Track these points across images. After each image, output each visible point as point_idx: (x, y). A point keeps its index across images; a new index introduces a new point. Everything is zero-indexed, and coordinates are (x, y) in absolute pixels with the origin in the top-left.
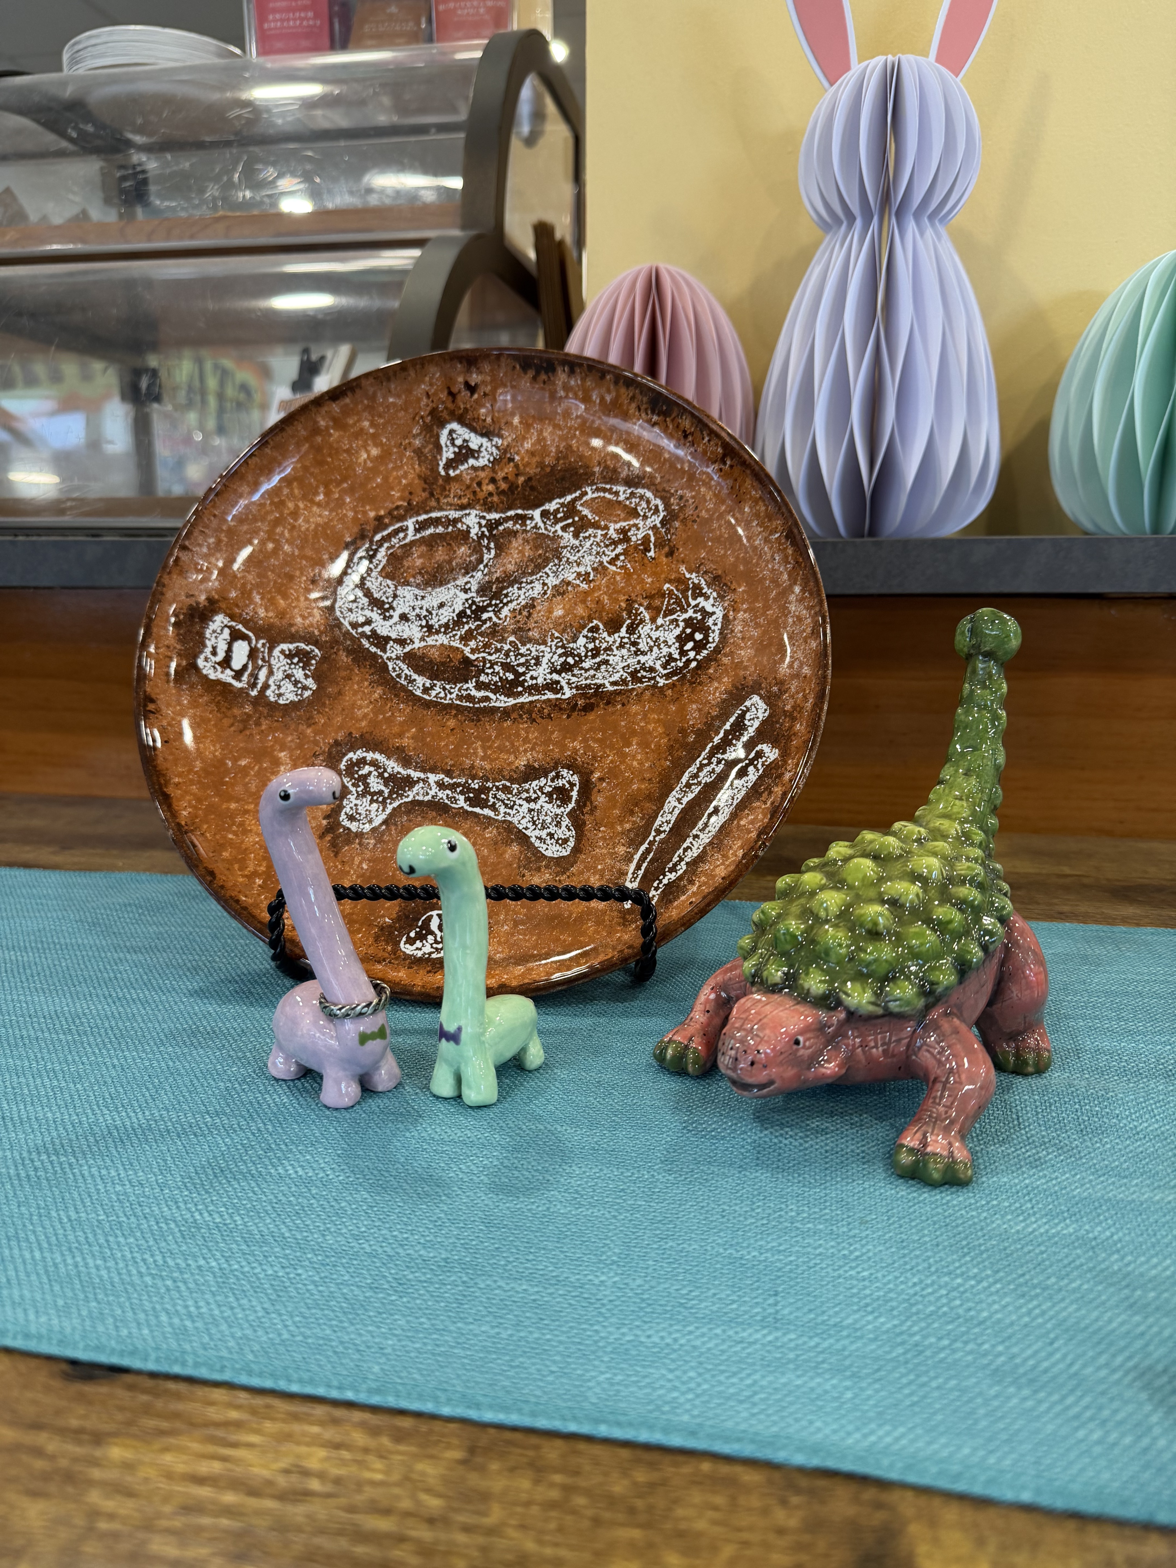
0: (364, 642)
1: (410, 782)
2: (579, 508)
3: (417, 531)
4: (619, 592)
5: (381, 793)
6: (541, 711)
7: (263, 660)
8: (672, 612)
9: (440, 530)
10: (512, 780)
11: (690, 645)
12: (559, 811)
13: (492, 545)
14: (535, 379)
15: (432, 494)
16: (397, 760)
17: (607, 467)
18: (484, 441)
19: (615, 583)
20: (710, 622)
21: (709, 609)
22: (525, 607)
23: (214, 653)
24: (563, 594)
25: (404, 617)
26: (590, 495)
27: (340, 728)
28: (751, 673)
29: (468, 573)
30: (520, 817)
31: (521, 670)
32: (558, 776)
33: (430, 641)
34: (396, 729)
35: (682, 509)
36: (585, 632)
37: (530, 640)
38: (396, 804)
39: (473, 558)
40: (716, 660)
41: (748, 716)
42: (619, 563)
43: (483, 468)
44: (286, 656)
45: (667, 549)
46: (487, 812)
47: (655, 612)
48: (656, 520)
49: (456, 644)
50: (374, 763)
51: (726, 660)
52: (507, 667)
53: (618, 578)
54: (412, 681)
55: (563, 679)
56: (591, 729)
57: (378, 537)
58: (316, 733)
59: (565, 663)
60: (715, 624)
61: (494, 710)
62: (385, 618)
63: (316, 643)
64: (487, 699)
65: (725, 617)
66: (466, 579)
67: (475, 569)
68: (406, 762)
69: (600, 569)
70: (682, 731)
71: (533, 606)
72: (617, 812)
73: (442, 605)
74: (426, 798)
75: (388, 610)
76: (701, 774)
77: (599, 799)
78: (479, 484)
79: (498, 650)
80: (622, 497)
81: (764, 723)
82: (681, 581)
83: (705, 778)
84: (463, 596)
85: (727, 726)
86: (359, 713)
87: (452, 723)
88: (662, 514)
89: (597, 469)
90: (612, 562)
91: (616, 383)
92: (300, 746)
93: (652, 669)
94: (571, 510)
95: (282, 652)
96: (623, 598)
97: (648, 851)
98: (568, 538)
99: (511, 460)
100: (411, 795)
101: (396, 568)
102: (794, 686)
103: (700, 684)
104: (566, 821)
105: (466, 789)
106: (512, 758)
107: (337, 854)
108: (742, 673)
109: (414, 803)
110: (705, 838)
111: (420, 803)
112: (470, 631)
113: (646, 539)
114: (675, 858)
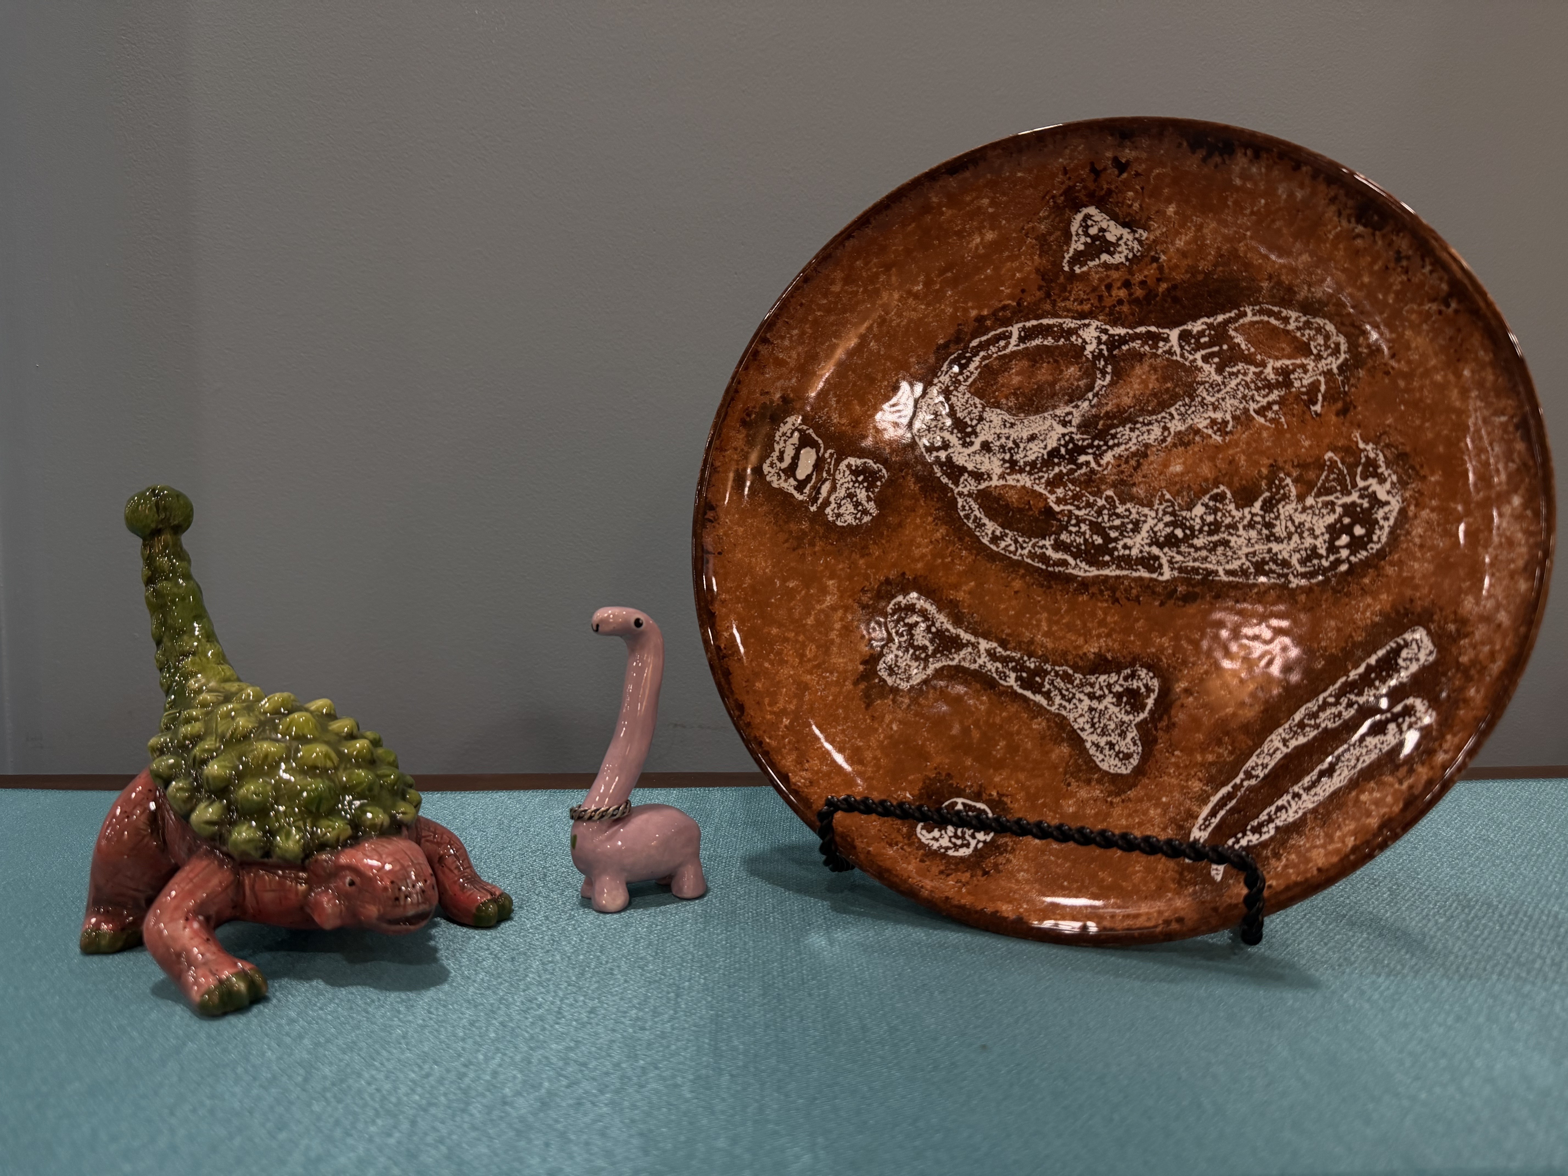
0: (936, 469)
1: (957, 644)
2: (1232, 333)
3: (1021, 340)
4: (1262, 453)
5: (924, 648)
6: (1128, 590)
7: (828, 472)
8: (1329, 491)
9: (1049, 341)
10: (1076, 668)
11: (1344, 539)
12: (1126, 718)
13: (1109, 369)
14: (1204, 160)
15: (1048, 295)
16: (948, 615)
17: (1279, 283)
18: (1125, 232)
19: (1259, 440)
20: (1380, 514)
21: (1382, 496)
22: (1134, 454)
23: (781, 459)
24: (1186, 445)
25: (986, 447)
26: (1250, 318)
27: (894, 565)
28: (1423, 596)
29: (1071, 401)
30: (1078, 715)
31: (1113, 534)
32: (1133, 676)
33: (1011, 480)
34: (953, 579)
36: (1206, 499)
37: (1132, 498)
38: (939, 665)
39: (1082, 383)
40: (1376, 567)
41: (1404, 653)
42: (1270, 415)
43: (1117, 267)
44: (853, 472)
45: (1340, 405)
46: (1039, 698)
47: (1306, 487)
48: (1334, 364)
49: (1040, 489)
50: (924, 613)
51: (1390, 571)
52: (1096, 528)
53: (1265, 434)
54: (981, 526)
55: (1164, 555)
56: (1185, 625)
57: (975, 343)
58: (869, 566)
59: (1172, 535)
60: (1386, 517)
61: (1071, 578)
62: (965, 445)
63: (885, 462)
64: (1064, 563)
65: (1403, 512)
66: (1068, 409)
67: (1082, 397)
68: (957, 621)
69: (1243, 419)
71: (1146, 456)
72: (1200, 737)
73: (1032, 438)
74: (974, 667)
75: (969, 435)
76: (1322, 715)
77: (1180, 716)
78: (1109, 287)
79: (1089, 505)
80: (1292, 326)
81: (1424, 669)
82: (1350, 452)
83: (1326, 721)
84: (1061, 430)
85: (1372, 660)
86: (917, 552)
87: (1017, 584)
88: (1343, 357)
89: (1265, 284)
90: (1261, 412)
91: (1314, 177)
92: (850, 578)
93: (1285, 564)
94: (1220, 334)
95: (849, 466)
96: (1266, 461)
97: (1229, 796)
98: (1209, 371)
99: (1155, 259)
100: (956, 659)
101: (988, 384)
102: (1480, 632)
103: (1348, 595)
104: (1133, 733)
105: (1019, 667)
106: (1080, 641)
107: (868, 706)
108: (1409, 592)
109: (958, 668)
110: (1308, 802)
111: (965, 670)
112: (1060, 475)
113: (1314, 387)
114: (1263, 817)
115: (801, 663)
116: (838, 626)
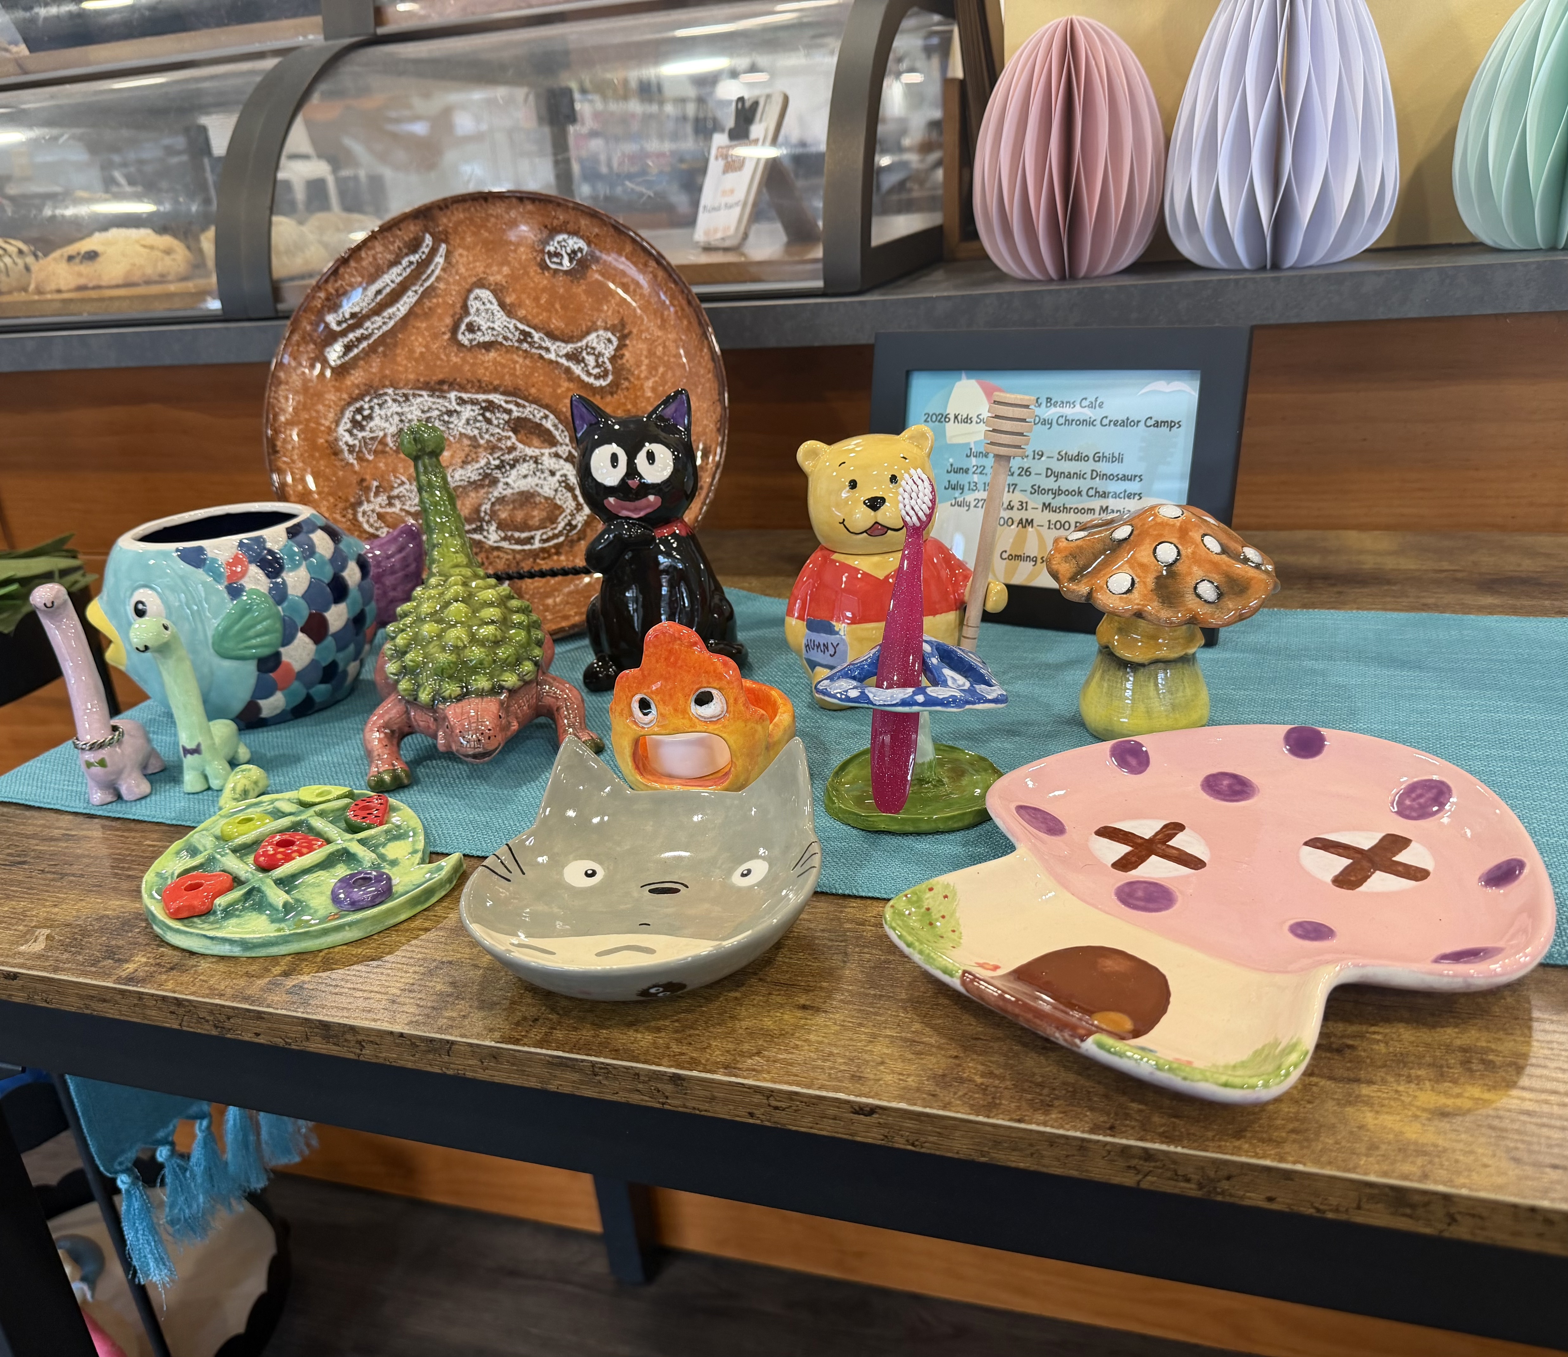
1: (568, 356)
3: (533, 538)
5: (588, 354)
6: (472, 387)
8: (372, 439)
9: (517, 535)
10: (501, 344)
11: (366, 413)
12: (476, 318)
13: (482, 514)
15: (518, 563)
16: (574, 373)
20: (349, 425)
21: (347, 434)
22: (469, 463)
25: (553, 474)
29: (504, 497)
30: (501, 319)
31: (480, 418)
32: (471, 341)
33: (537, 452)
35: (346, 509)
37: (470, 438)
38: (579, 344)
39: (497, 507)
40: (351, 398)
41: (341, 353)
42: (399, 481)
45: (365, 484)
46: (521, 327)
47: (383, 442)
48: (366, 507)
49: (520, 446)
50: (589, 374)
51: (345, 396)
52: (489, 421)
53: (402, 471)
54: (555, 426)
55: (454, 406)
56: (443, 368)
57: (561, 539)
58: (624, 404)
59: (450, 416)
60: (345, 423)
61: (504, 393)
62: (565, 476)
64: (507, 402)
65: (337, 425)
66: (505, 493)
67: (498, 499)
68: (568, 370)
70: (385, 355)
71: (463, 462)
72: (439, 311)
73: (525, 477)
74: (559, 343)
76: (380, 323)
77: (448, 321)
79: (492, 435)
81: (331, 344)
82: (361, 459)
83: (378, 320)
84: (509, 480)
85: (355, 352)
87: (533, 391)
88: (361, 509)
90: (403, 483)
92: (637, 397)
93: (394, 400)
97: (425, 280)
100: (569, 348)
101: (552, 512)
103: (365, 385)
104: (472, 311)
105: (531, 344)
106: (498, 359)
107: (622, 319)
108: (337, 384)
109: (566, 342)
110: (386, 278)
111: (563, 341)
112: (509, 453)
113: (377, 494)
114: (408, 270)
115: (664, 343)
116: (643, 368)
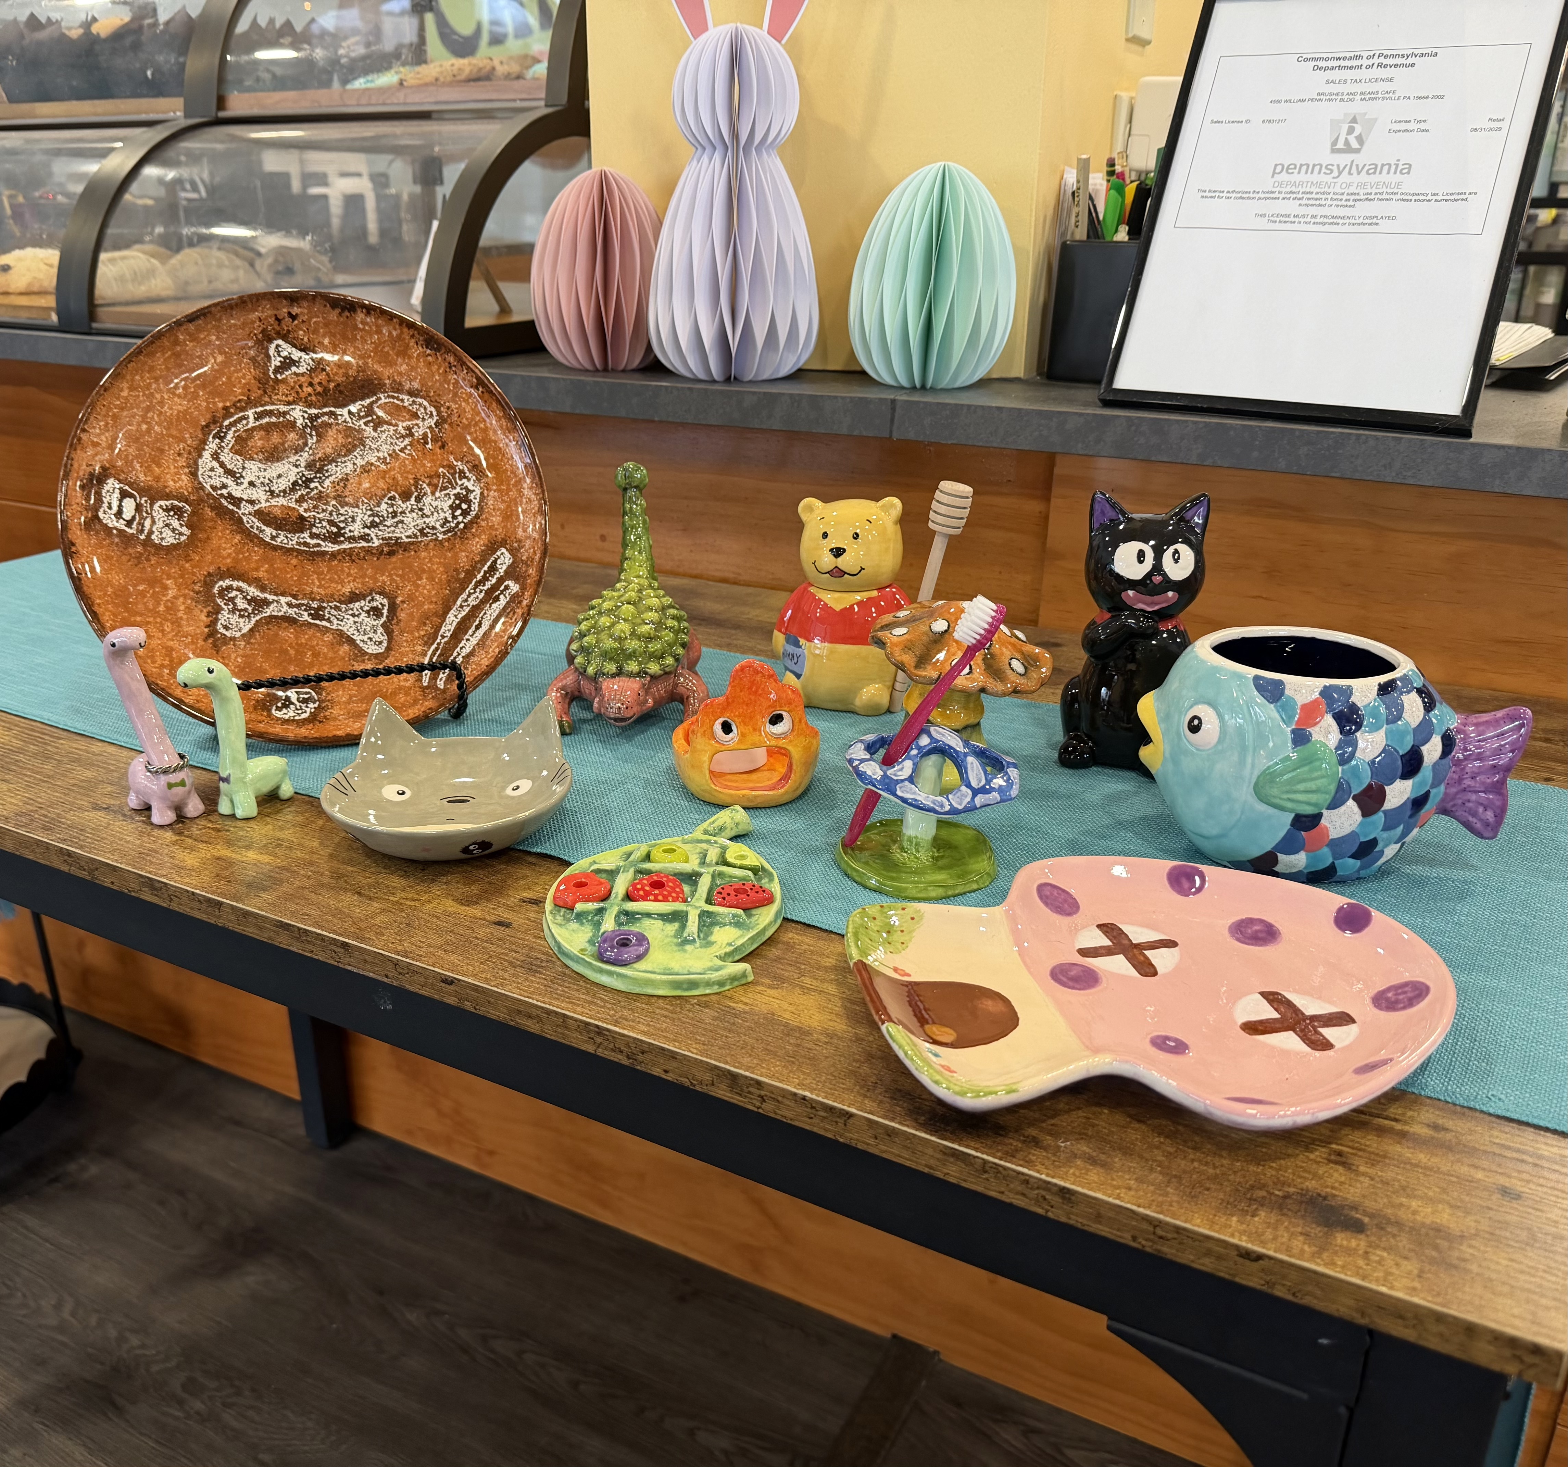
0: (223, 501)
1: (266, 603)
2: (376, 409)
3: (256, 419)
4: (408, 472)
5: (246, 610)
6: (358, 554)
7: (147, 512)
8: (446, 488)
10: (340, 602)
11: (459, 512)
12: (375, 623)
13: (314, 433)
14: (340, 314)
15: (265, 392)
16: (256, 587)
17: (394, 381)
18: (302, 354)
19: (405, 466)
20: (472, 497)
21: (471, 488)
22: (342, 480)
23: (110, 508)
24: (368, 472)
25: (252, 484)
26: (383, 400)
27: (211, 563)
28: (500, 533)
29: (297, 453)
30: (348, 626)
31: (342, 525)
32: (373, 600)
34: (253, 565)
35: (449, 416)
36: (386, 500)
37: (347, 504)
38: (258, 618)
39: (300, 442)
40: (476, 523)
41: (499, 562)
42: (407, 452)
43: (303, 375)
44: (164, 510)
45: (440, 443)
46: (324, 623)
47: (434, 487)
48: (432, 422)
49: (293, 505)
50: (239, 589)
51: (483, 524)
52: (331, 523)
53: (407, 462)
54: (262, 531)
55: (372, 532)
56: (394, 568)
57: (226, 423)
58: (193, 567)
59: (373, 521)
60: (475, 497)
61: (324, 553)
62: (237, 484)
63: (186, 501)
64: (319, 545)
65: (482, 494)
66: (297, 457)
67: (302, 450)
68: (263, 589)
69: (394, 455)
70: (456, 570)
71: (347, 480)
72: (415, 623)
73: (279, 476)
74: (280, 614)
75: (238, 478)
76: (470, 600)
77: (402, 615)
78: (301, 386)
79: (324, 511)
80: (406, 404)
81: (509, 567)
82: (451, 467)
83: (472, 601)
84: (295, 470)
85: (486, 568)
86: (224, 553)
87: (294, 561)
88: (436, 418)
89: (387, 382)
90: (402, 450)
91: (400, 325)
92: (182, 576)
93: (434, 528)
94: (370, 411)
95: (161, 507)
96: (411, 476)
97: (437, 649)
98: (369, 431)
99: (324, 370)
100: (268, 611)
101: (242, 447)
102: (528, 543)
103: (467, 539)
104: (380, 630)
105: (308, 608)
106: (340, 587)
108: (494, 533)
109: (271, 617)
110: (474, 641)
111: (276, 617)
112: (302, 496)
113: (425, 435)
114: (455, 654)
115: (163, 635)
116: (182, 608)
